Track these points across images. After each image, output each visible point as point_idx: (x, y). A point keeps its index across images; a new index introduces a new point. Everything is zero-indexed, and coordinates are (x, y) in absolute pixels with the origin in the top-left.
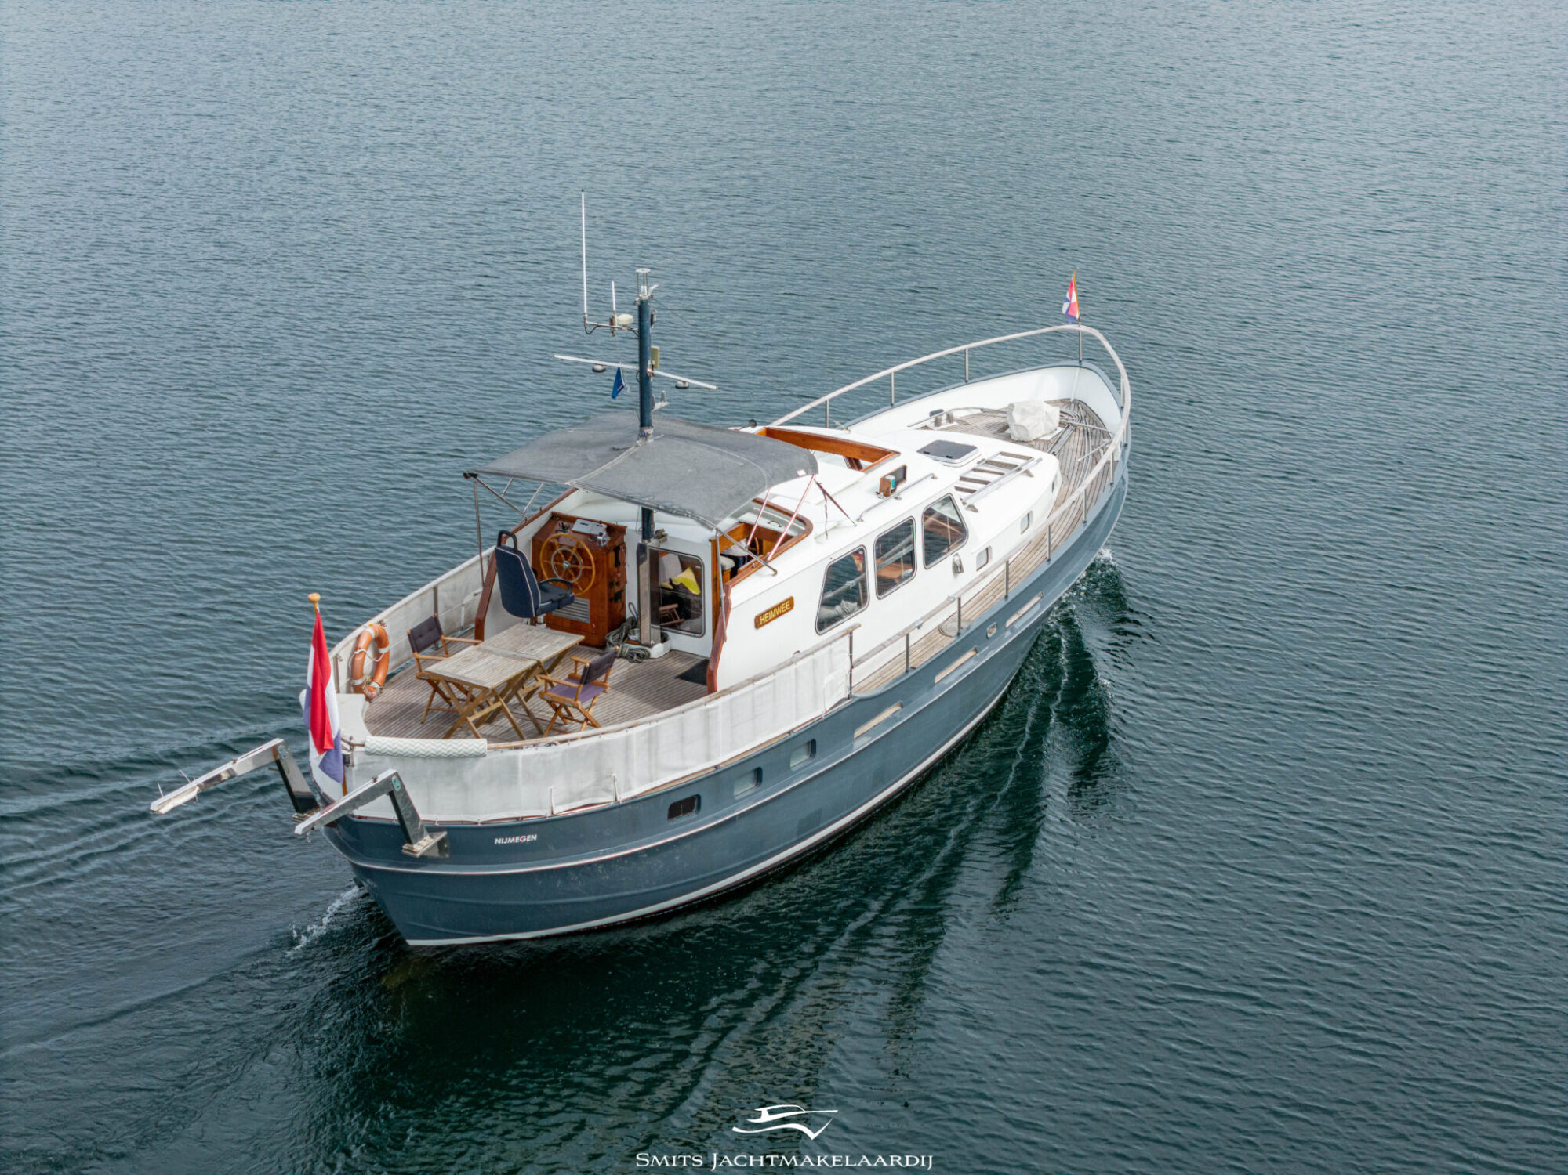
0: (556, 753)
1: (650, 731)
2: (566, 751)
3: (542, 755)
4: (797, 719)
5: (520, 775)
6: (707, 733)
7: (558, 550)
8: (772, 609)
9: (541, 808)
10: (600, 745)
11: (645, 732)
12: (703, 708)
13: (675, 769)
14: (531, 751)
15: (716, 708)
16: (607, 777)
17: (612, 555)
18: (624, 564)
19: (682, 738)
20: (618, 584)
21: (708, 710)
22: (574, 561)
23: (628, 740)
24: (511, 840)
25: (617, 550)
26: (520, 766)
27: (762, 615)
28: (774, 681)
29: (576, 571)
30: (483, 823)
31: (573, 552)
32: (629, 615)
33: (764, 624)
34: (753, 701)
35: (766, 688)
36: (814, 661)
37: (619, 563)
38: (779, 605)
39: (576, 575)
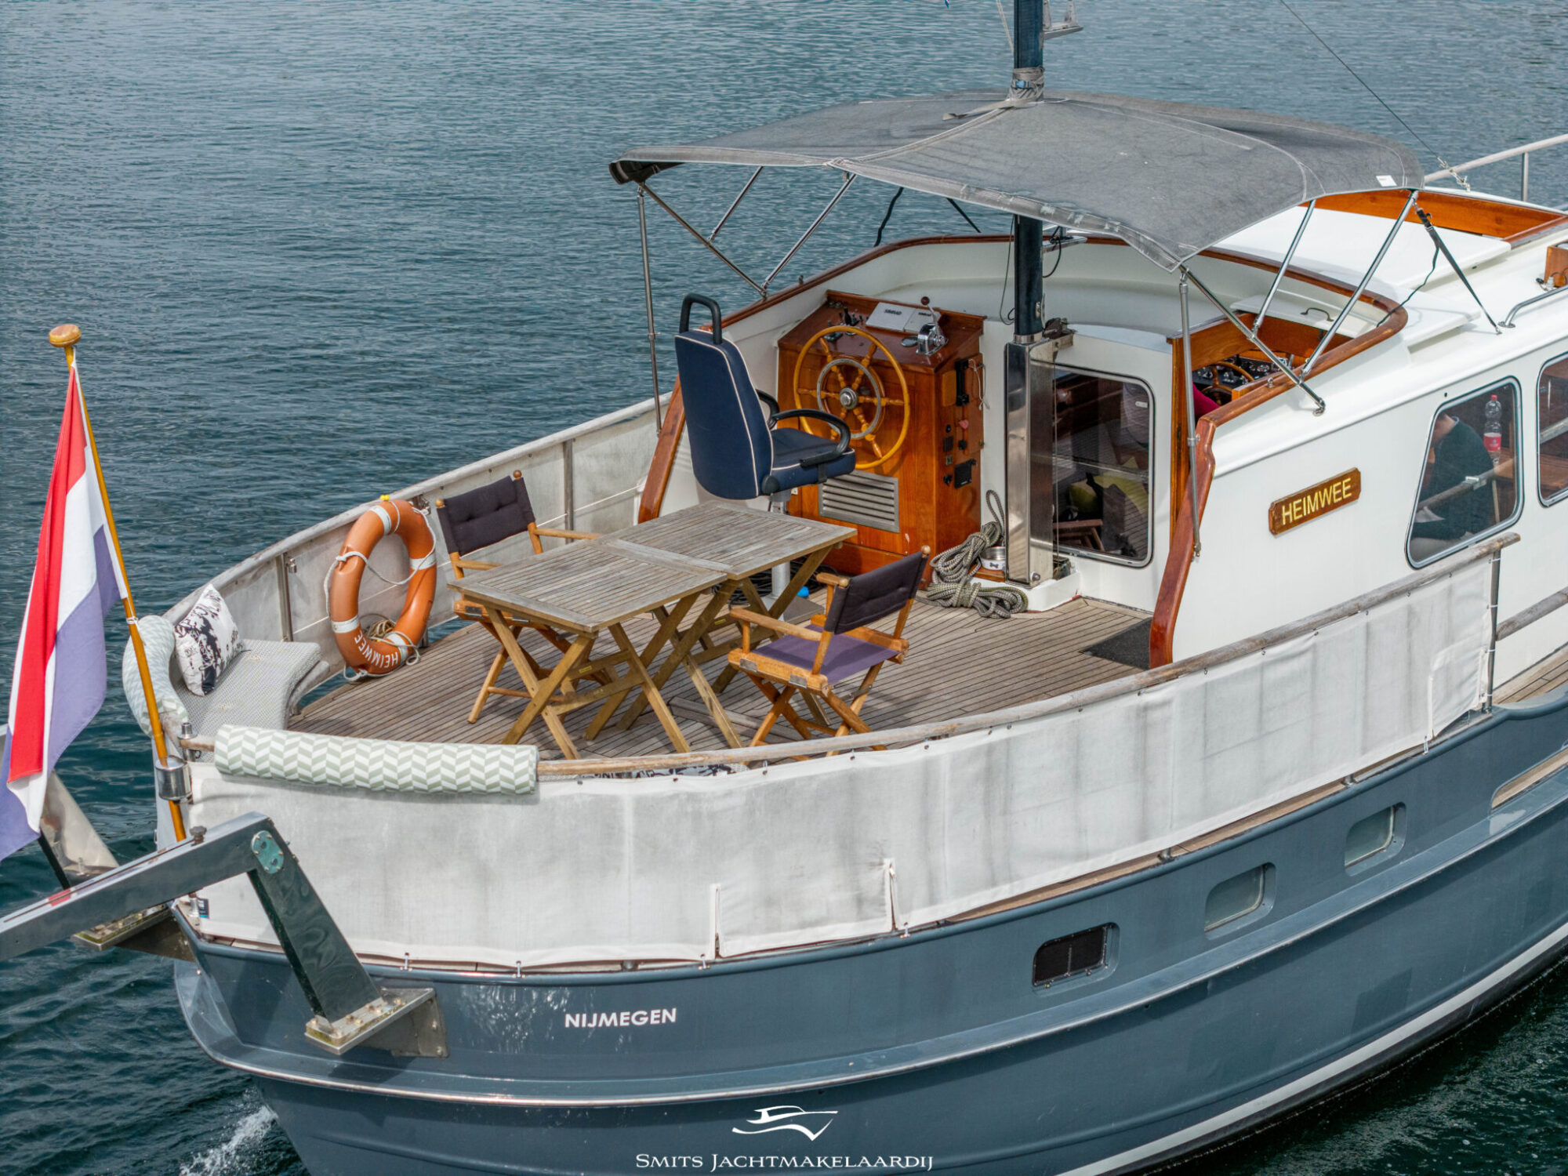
0: (729, 794)
1: (990, 749)
2: (758, 789)
3: (692, 797)
4: (1364, 750)
5: (628, 848)
6: (1142, 766)
7: (832, 364)
8: (1311, 492)
9: (685, 940)
10: (852, 779)
11: (975, 753)
12: (1134, 700)
13: (1057, 857)
14: (661, 786)
15: (1165, 703)
16: (872, 865)
17: (949, 377)
18: (979, 402)
19: (1077, 776)
20: (963, 445)
21: (1146, 708)
22: (865, 387)
23: (928, 770)
24: (606, 1020)
25: (961, 367)
26: (628, 821)
27: (1287, 501)
28: (1314, 646)
29: (868, 411)
30: (526, 971)
31: (863, 368)
32: (986, 518)
33: (1290, 525)
34: (1261, 697)
35: (1295, 665)
36: (1410, 611)
37: (967, 397)
38: (1327, 485)
39: (869, 419)
